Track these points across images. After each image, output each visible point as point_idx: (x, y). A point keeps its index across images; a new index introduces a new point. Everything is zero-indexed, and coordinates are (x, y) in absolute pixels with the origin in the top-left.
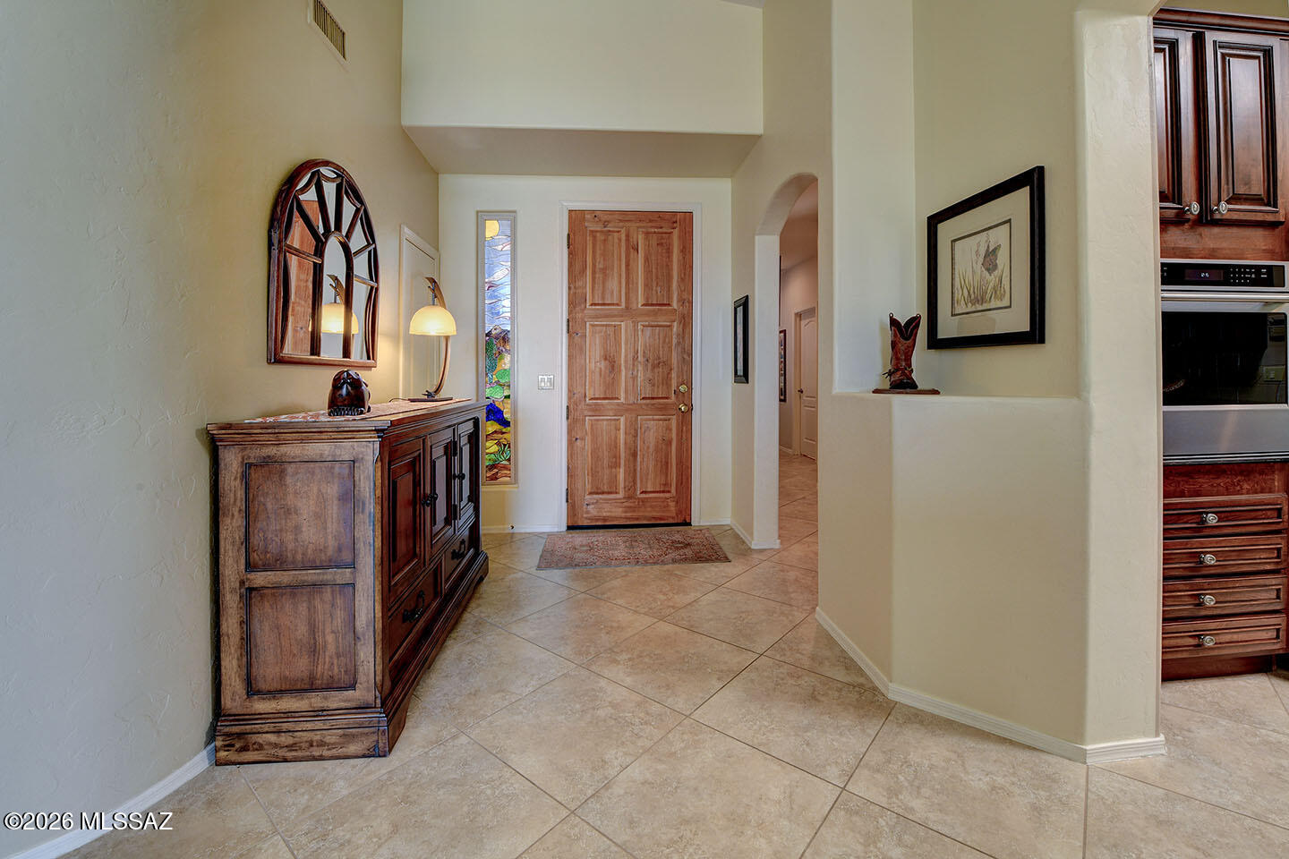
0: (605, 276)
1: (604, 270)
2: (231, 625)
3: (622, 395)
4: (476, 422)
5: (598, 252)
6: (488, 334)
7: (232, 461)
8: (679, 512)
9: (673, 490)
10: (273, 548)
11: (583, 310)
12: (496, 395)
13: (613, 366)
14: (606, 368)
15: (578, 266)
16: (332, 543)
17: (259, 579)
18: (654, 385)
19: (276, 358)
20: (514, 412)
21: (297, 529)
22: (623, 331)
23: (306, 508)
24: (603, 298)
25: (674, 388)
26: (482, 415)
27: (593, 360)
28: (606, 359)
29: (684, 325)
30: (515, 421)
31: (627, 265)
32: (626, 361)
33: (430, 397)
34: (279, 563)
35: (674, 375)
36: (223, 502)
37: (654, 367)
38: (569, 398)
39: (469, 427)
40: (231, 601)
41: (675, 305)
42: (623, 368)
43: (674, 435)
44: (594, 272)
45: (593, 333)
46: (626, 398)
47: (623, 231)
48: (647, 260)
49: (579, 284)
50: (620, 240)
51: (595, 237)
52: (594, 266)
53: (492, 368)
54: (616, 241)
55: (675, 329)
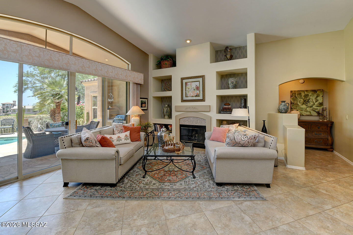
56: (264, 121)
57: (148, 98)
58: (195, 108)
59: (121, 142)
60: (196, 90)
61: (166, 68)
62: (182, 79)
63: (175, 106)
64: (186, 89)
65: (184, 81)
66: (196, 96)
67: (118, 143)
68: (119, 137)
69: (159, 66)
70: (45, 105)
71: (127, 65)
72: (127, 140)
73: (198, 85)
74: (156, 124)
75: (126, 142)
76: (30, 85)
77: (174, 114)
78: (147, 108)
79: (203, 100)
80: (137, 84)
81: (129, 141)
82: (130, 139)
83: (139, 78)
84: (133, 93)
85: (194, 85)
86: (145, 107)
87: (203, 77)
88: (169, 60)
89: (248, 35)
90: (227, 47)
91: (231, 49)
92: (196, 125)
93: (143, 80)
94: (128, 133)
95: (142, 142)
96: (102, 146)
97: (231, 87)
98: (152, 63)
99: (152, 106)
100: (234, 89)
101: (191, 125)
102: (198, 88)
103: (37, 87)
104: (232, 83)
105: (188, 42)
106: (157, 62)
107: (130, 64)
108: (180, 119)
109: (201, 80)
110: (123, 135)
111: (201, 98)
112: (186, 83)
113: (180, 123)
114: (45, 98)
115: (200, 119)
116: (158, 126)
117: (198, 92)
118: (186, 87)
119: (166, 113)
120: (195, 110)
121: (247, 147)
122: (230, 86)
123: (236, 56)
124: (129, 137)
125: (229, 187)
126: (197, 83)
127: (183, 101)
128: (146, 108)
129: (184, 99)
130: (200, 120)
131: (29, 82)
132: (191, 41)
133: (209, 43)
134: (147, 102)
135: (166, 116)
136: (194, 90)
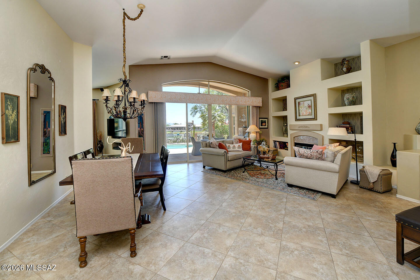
56: (395, 144)
57: (268, 118)
58: (306, 127)
59: (235, 150)
60: (308, 108)
61: (283, 89)
62: (295, 99)
63: (290, 125)
64: (299, 108)
65: (298, 101)
66: (308, 115)
67: (233, 150)
68: (234, 146)
69: (278, 87)
70: (206, 125)
71: (248, 92)
72: (239, 149)
73: (310, 104)
74: (276, 141)
75: (238, 150)
76: (198, 109)
77: (290, 132)
78: (268, 127)
79: (315, 119)
80: (256, 106)
81: (241, 149)
82: (241, 148)
83: (258, 101)
84: (252, 114)
85: (307, 103)
86: (265, 125)
87: (314, 96)
88: (286, 81)
89: (361, 44)
90: (344, 59)
91: (348, 61)
92: (309, 143)
93: (261, 103)
94: (241, 144)
95: (252, 152)
96: (220, 148)
97: (347, 104)
98: (271, 85)
99: (272, 125)
100: (350, 105)
101: (304, 143)
102: (310, 107)
103: (202, 110)
104: (348, 99)
105: (297, 63)
106: (275, 85)
107: (250, 91)
108: (294, 137)
109: (312, 98)
110: (237, 145)
112: (299, 103)
113: (294, 141)
114: (205, 119)
116: (277, 143)
117: (310, 111)
118: (299, 106)
119: (285, 131)
120: (307, 129)
121: (312, 159)
123: (354, 68)
124: (241, 147)
125: (296, 189)
126: (309, 102)
127: (297, 120)
128: (266, 127)
130: (312, 139)
131: (198, 107)
132: (299, 62)
133: (320, 60)
134: (268, 121)
135: (285, 134)
136: (307, 109)
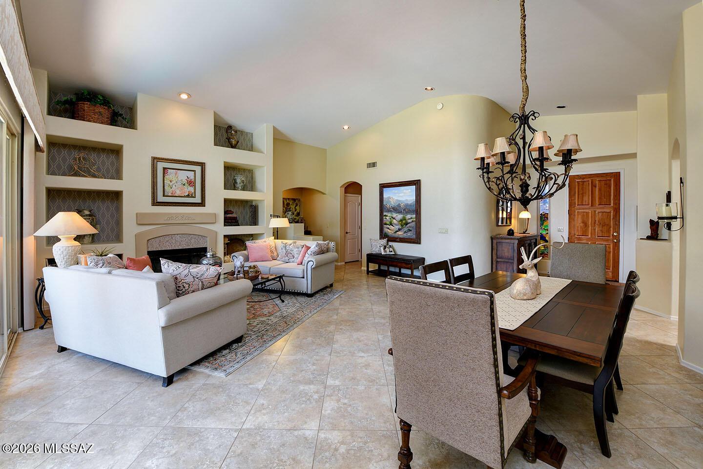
0: (583, 196)
1: (582, 194)
2: (494, 266)
3: (590, 235)
4: (536, 239)
5: (580, 188)
6: (541, 214)
7: (495, 241)
8: (613, 277)
9: (611, 268)
10: (500, 256)
11: (574, 207)
12: (544, 232)
13: (586, 226)
14: (583, 226)
15: (572, 193)
16: (510, 256)
17: (499, 260)
18: (603, 232)
19: (498, 225)
20: (550, 238)
21: (504, 253)
22: (590, 214)
23: (506, 250)
24: (582, 203)
25: (612, 233)
26: (539, 238)
27: (578, 222)
28: (583, 223)
29: (616, 211)
30: (550, 241)
31: (592, 192)
32: (591, 224)
33: (524, 233)
34: (501, 258)
35: (612, 229)
36: (493, 248)
37: (603, 226)
38: (569, 235)
39: (534, 241)
40: (494, 263)
41: (612, 205)
42: (590, 226)
43: (612, 250)
44: (578, 195)
45: (578, 215)
46: (591, 236)
47: (590, 180)
48: (600, 190)
49: (573, 199)
50: (589, 184)
51: (579, 184)
52: (578, 192)
53: (542, 224)
54: (587, 184)
55: (612, 213)
58: (187, 218)
60: (186, 184)
62: (156, 161)
63: (138, 214)
64: (163, 180)
66: (188, 196)
73: (192, 178)
77: (132, 230)
79: (202, 204)
85: (183, 176)
87: (202, 165)
90: (231, 126)
91: (236, 132)
92: (187, 248)
97: (240, 188)
102: (191, 183)
104: (241, 182)
105: (184, 96)
108: (148, 240)
109: (197, 169)
111: (198, 199)
112: (165, 170)
113: (148, 248)
115: (195, 236)
117: (192, 189)
118: (164, 177)
122: (239, 185)
126: (190, 175)
129: (158, 201)
130: (195, 238)
132: (189, 95)
136: (184, 185)
